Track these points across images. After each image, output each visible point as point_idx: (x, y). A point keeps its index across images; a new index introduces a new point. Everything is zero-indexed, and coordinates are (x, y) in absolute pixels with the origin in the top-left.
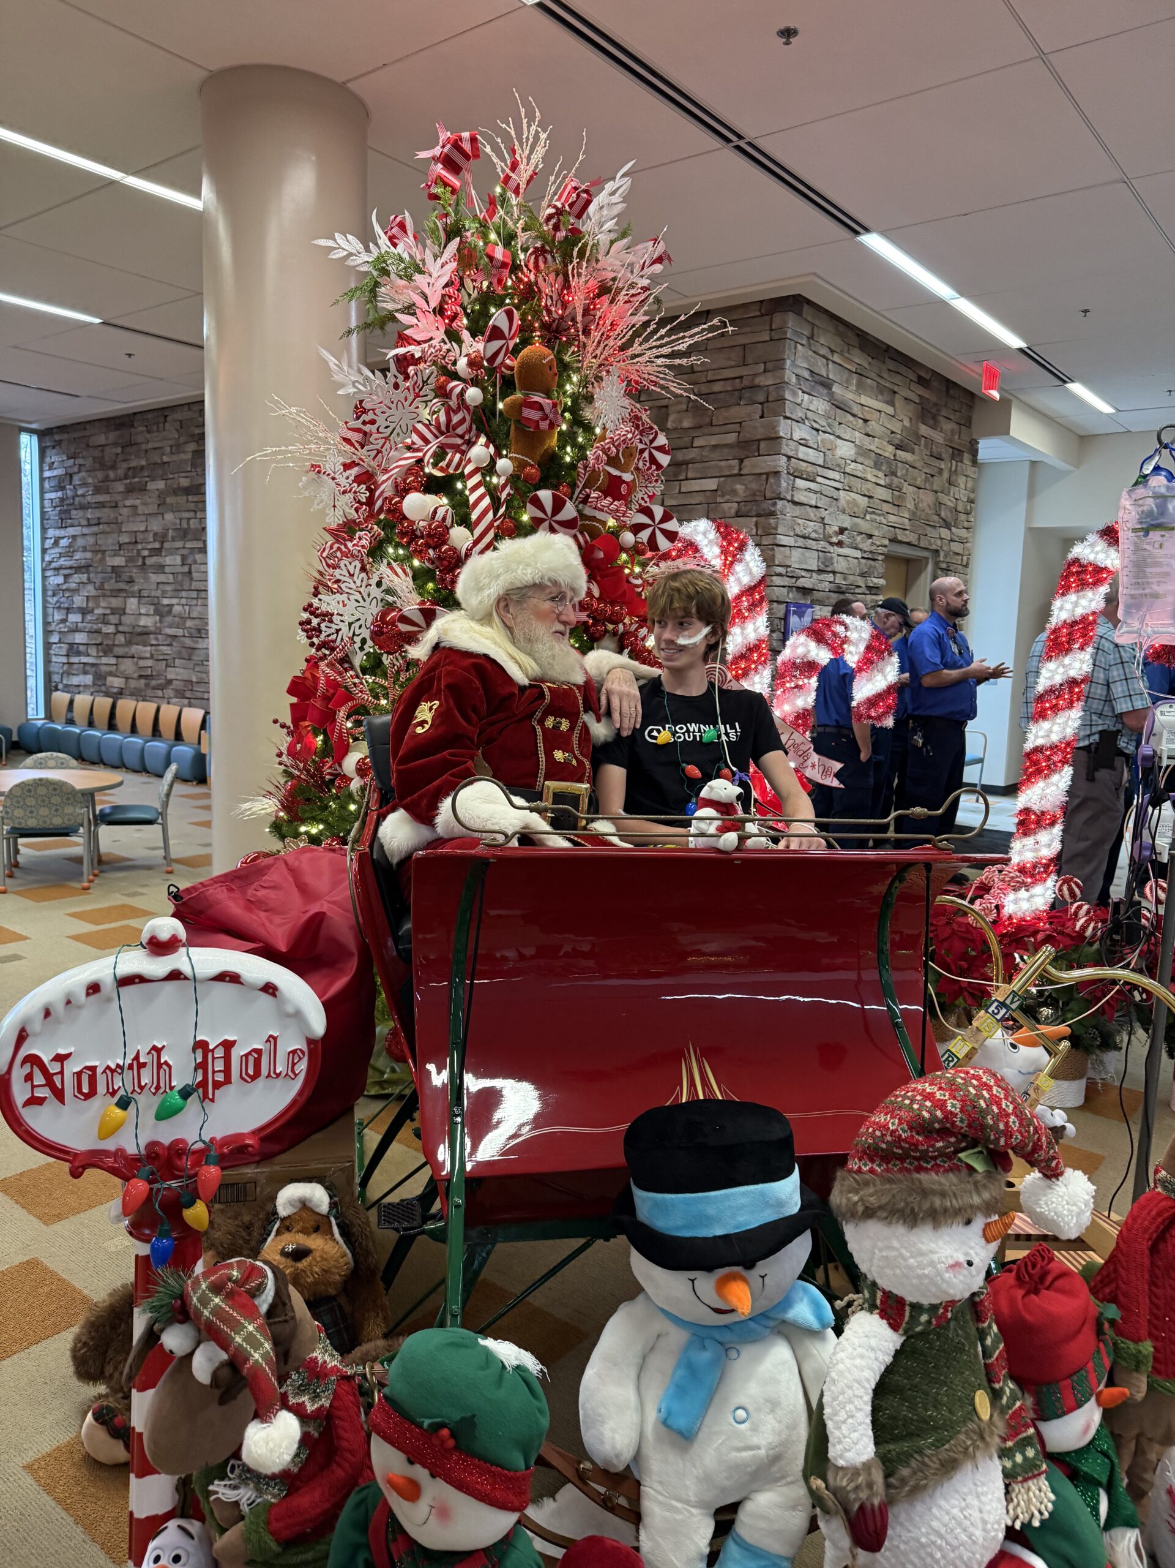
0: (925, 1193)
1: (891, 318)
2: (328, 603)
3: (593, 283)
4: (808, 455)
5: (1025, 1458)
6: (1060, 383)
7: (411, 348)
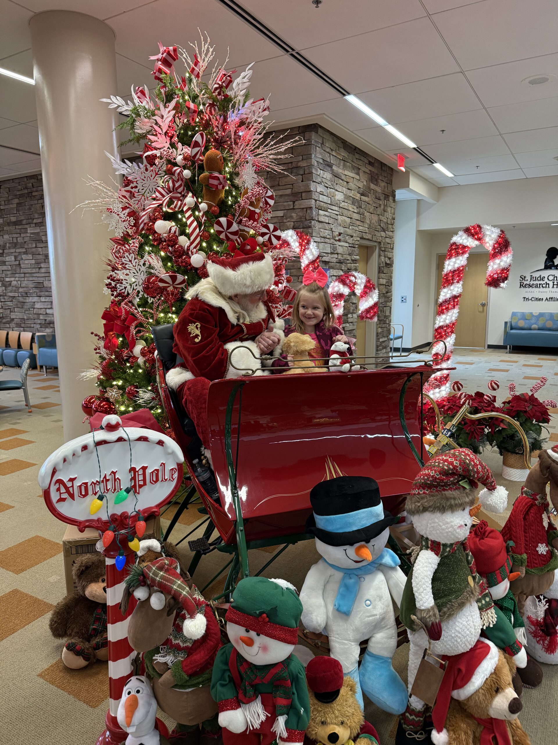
0: (447, 499)
1: (357, 134)
2: (120, 275)
3: (237, 119)
4: (324, 199)
5: (486, 602)
6: (430, 163)
7: (154, 152)
